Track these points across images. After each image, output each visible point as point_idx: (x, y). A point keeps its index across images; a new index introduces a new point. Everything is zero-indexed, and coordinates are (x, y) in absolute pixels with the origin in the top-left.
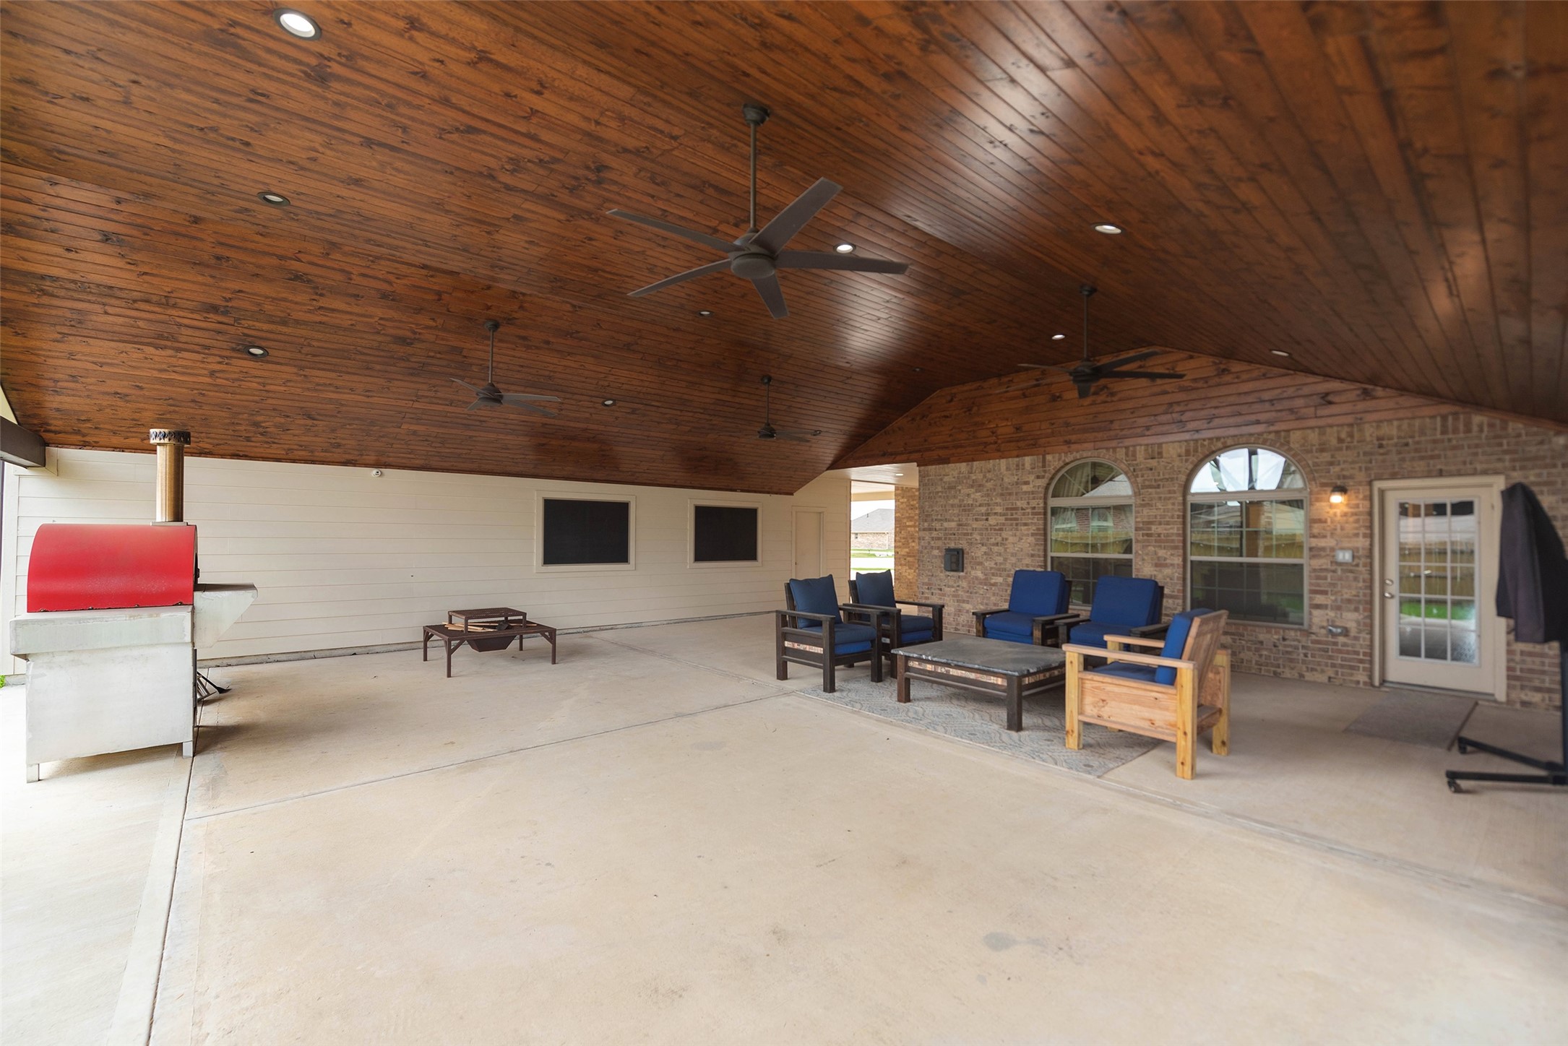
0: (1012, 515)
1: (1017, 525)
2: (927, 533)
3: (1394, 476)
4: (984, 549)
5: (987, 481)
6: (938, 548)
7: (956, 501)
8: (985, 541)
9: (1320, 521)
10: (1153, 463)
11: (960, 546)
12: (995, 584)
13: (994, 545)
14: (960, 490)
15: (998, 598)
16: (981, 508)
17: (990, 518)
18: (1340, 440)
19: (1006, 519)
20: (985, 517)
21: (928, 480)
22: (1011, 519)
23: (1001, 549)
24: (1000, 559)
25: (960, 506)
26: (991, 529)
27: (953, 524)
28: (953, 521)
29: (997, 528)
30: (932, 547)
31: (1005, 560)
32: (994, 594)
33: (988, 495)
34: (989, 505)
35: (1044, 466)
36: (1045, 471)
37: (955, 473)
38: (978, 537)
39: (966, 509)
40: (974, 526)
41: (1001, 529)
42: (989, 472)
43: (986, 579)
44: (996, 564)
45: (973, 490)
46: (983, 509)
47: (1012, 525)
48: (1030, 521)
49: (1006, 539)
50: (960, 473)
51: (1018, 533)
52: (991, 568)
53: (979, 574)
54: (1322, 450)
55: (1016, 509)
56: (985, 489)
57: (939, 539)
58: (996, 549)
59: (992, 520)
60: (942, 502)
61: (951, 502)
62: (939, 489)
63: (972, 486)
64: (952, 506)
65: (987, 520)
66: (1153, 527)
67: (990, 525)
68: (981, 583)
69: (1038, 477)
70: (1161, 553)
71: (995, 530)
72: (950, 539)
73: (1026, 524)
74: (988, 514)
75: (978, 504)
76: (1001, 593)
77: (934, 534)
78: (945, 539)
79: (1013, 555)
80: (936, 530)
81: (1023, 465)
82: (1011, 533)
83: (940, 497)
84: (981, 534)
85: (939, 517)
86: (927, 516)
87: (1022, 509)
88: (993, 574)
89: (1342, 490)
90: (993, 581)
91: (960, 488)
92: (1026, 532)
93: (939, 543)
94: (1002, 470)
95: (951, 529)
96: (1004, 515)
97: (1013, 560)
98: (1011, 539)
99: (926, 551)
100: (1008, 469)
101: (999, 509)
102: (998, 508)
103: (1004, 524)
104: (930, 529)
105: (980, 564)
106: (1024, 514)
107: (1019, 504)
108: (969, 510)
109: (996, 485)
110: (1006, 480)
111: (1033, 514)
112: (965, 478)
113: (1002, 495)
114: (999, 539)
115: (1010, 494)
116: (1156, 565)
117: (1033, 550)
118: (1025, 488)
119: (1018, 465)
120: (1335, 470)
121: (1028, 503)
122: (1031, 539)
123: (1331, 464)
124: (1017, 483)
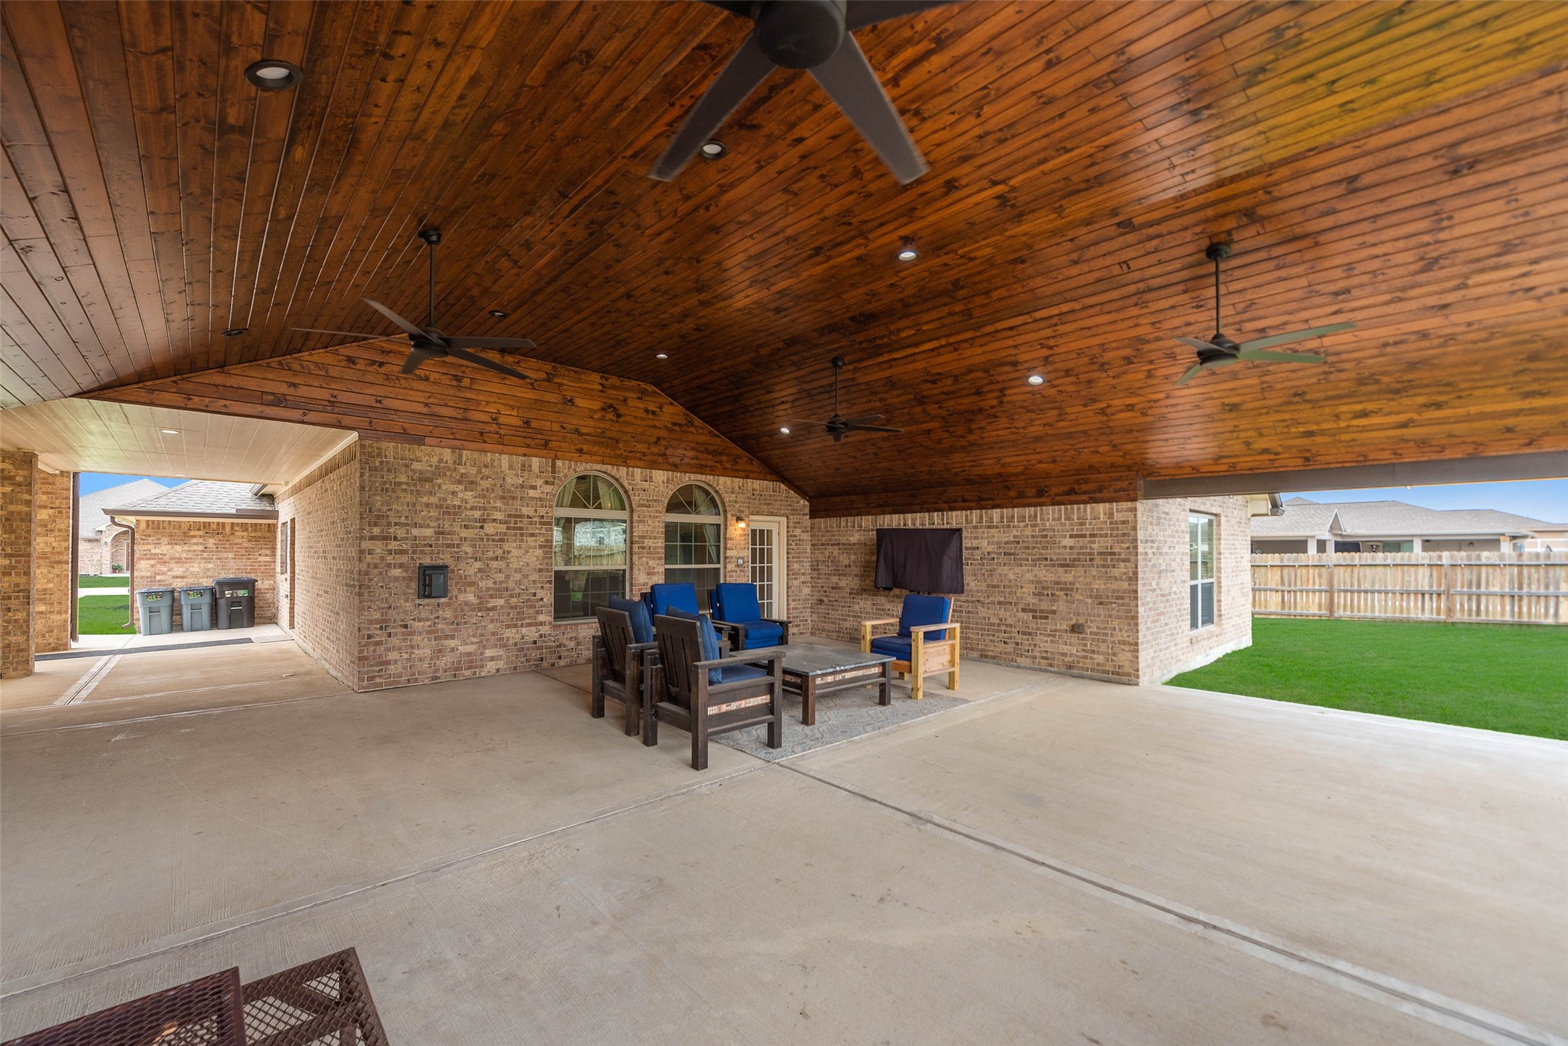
0: (516, 523)
1: (522, 535)
2: (379, 543)
3: (758, 514)
4: (478, 565)
5: (482, 478)
6: (401, 566)
7: (434, 500)
8: (479, 555)
9: (731, 539)
10: (646, 485)
11: (440, 562)
12: (493, 609)
13: (491, 559)
14: (440, 486)
15: (498, 625)
16: (472, 512)
17: (486, 525)
18: (740, 488)
19: (508, 528)
20: (479, 525)
21: (382, 463)
22: (514, 528)
23: (502, 564)
24: (501, 577)
25: (441, 507)
26: (488, 540)
27: (428, 532)
28: (429, 527)
29: (497, 538)
30: (389, 565)
31: (508, 577)
32: (492, 621)
33: (484, 497)
34: (485, 509)
35: (554, 472)
36: (554, 477)
37: (435, 461)
38: (469, 550)
39: (452, 512)
40: (463, 535)
41: (502, 540)
42: (486, 466)
43: (481, 603)
44: (495, 583)
45: (461, 487)
46: (477, 514)
47: (515, 535)
48: (537, 531)
49: (509, 552)
50: (441, 461)
51: (523, 545)
52: (488, 589)
53: (471, 598)
54: (732, 493)
55: (521, 516)
56: (479, 488)
57: (402, 552)
58: (495, 564)
59: (489, 529)
60: (409, 498)
61: (425, 499)
62: (403, 478)
63: (460, 482)
64: (427, 505)
65: (482, 527)
66: (646, 541)
67: (487, 535)
68: (473, 610)
69: (547, 483)
70: (651, 563)
71: (494, 540)
72: (422, 552)
73: (532, 535)
74: (484, 521)
75: (468, 506)
76: (501, 618)
77: (393, 545)
78: (414, 552)
79: (518, 570)
80: (396, 539)
81: (530, 466)
82: (514, 545)
83: (405, 490)
84: (474, 546)
85: (403, 520)
86: (378, 517)
87: (529, 517)
88: (491, 597)
89: (739, 519)
90: (490, 605)
91: (439, 481)
92: (532, 544)
93: (404, 559)
94: (503, 468)
95: (425, 538)
96: (506, 522)
97: (518, 577)
98: (515, 552)
99: (376, 571)
100: (511, 467)
101: (498, 516)
102: (498, 513)
103: (505, 534)
104: (385, 538)
105: (472, 584)
106: (530, 523)
107: (525, 511)
108: (455, 514)
109: (495, 485)
110: (509, 480)
111: (541, 523)
112: (449, 469)
113: (503, 498)
114: (499, 552)
115: (514, 498)
116: (649, 574)
117: (541, 564)
118: (532, 493)
119: (523, 465)
120: (737, 506)
121: (536, 511)
122: (539, 552)
123: (736, 502)
124: (522, 486)
